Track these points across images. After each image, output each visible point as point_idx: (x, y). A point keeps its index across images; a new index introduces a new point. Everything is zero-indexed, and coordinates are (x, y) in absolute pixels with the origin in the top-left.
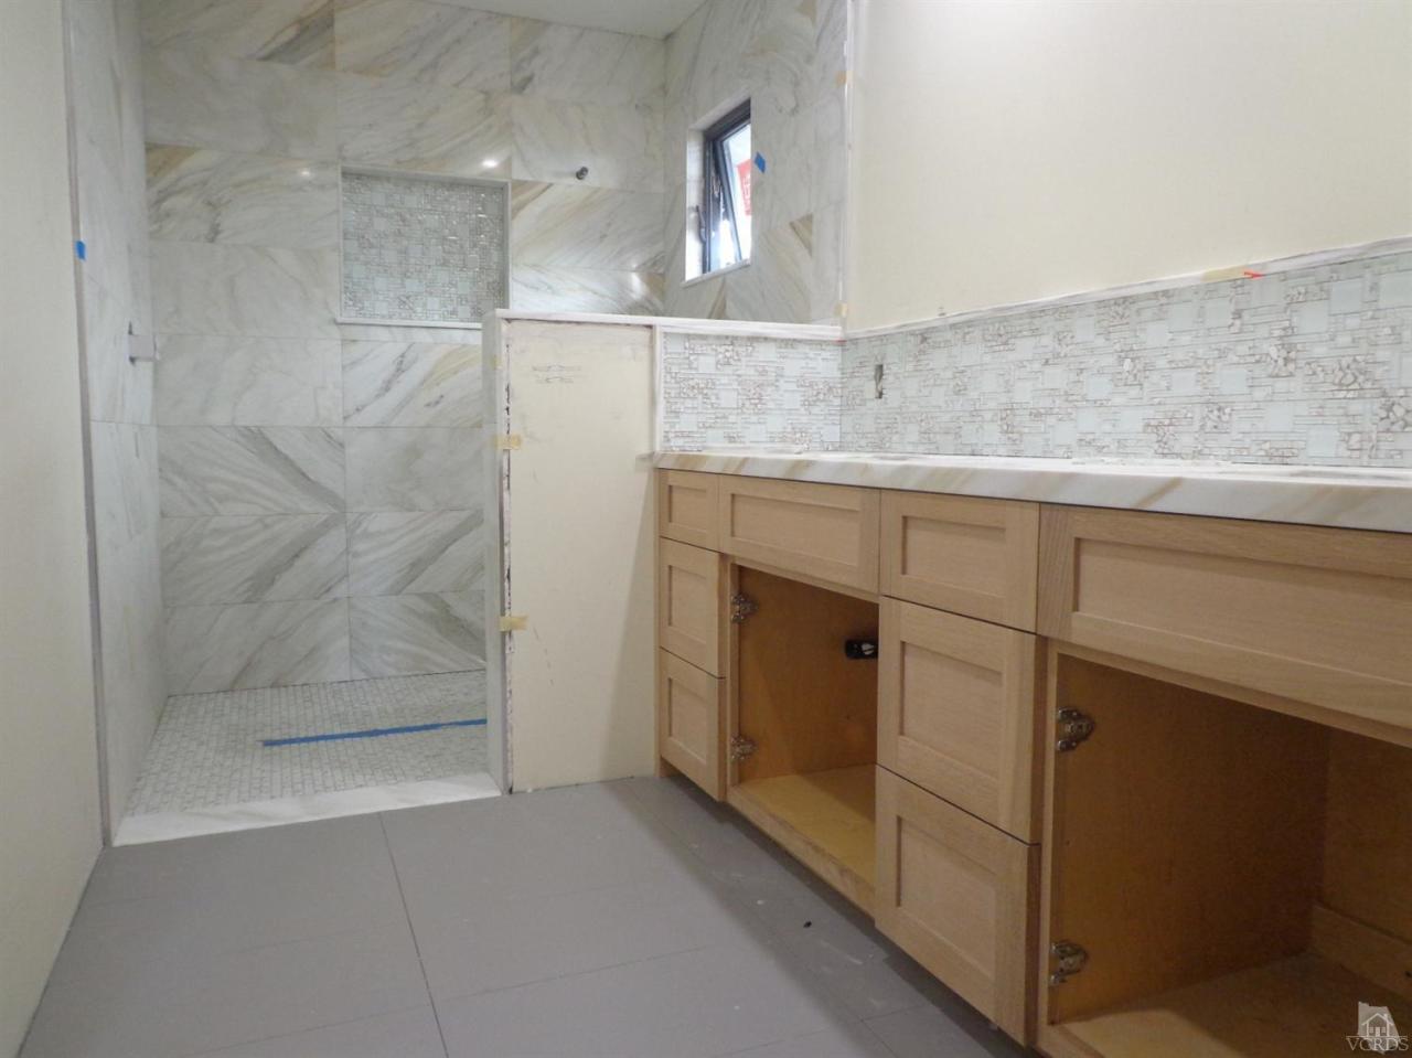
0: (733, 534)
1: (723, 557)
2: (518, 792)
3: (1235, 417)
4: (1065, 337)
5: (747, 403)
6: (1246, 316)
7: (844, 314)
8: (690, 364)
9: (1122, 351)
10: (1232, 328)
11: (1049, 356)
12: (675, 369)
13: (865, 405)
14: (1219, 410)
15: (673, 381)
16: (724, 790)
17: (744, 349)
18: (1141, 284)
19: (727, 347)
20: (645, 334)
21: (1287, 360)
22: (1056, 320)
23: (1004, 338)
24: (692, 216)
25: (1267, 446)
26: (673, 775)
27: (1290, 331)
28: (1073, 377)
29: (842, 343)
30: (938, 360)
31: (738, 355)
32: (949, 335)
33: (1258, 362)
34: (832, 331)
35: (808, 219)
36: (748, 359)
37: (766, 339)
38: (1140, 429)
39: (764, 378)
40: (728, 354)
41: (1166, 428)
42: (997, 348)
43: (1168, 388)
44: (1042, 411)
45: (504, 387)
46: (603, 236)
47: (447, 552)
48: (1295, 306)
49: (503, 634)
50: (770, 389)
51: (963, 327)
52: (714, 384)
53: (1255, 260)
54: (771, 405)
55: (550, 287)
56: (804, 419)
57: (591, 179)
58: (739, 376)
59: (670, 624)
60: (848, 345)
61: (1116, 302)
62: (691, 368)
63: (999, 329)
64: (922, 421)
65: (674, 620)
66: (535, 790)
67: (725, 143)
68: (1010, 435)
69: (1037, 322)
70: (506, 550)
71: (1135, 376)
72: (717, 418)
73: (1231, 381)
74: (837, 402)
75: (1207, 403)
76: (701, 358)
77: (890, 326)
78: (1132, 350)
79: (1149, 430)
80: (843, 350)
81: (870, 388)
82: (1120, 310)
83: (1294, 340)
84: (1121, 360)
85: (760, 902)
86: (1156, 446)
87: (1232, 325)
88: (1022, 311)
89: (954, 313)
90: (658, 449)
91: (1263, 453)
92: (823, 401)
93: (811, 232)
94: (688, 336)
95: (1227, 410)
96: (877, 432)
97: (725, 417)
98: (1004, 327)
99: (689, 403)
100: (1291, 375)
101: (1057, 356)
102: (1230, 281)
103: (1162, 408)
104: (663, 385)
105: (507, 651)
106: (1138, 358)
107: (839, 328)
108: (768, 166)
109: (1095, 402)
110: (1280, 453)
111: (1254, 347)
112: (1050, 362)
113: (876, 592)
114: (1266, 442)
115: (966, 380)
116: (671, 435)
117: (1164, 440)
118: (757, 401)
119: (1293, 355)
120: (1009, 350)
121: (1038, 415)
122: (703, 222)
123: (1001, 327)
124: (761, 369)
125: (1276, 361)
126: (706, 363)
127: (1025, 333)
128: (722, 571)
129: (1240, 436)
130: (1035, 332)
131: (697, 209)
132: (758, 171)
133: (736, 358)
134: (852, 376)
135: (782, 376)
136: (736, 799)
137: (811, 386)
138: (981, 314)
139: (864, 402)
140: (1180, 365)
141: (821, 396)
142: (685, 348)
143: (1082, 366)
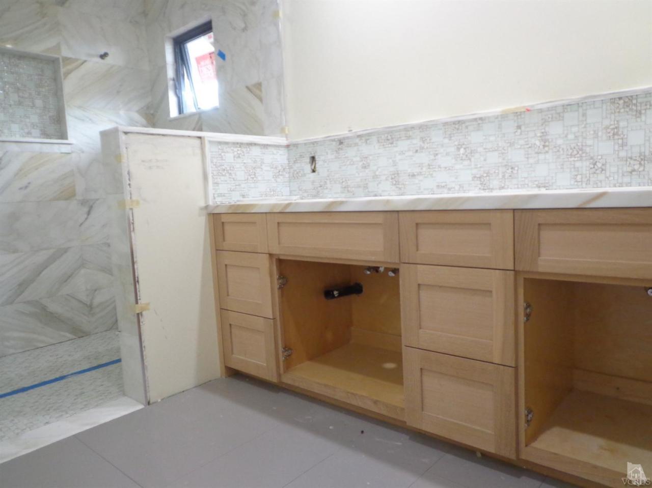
0: (279, 243)
1: (271, 255)
2: (153, 403)
3: (519, 171)
4: (426, 140)
5: (249, 177)
6: (523, 128)
7: (287, 132)
8: (222, 157)
9: (459, 145)
10: (516, 133)
11: (418, 149)
12: (215, 161)
13: (305, 176)
14: (512, 168)
15: (214, 167)
16: (279, 375)
17: (246, 149)
18: (469, 115)
19: (238, 148)
20: (198, 141)
21: (544, 146)
22: (420, 132)
23: (390, 141)
24: (171, 83)
25: (536, 183)
26: (235, 374)
27: (544, 134)
28: (432, 157)
29: (288, 146)
30: (351, 153)
31: (243, 152)
32: (357, 140)
33: (530, 147)
34: (283, 141)
35: (259, 85)
36: (248, 154)
37: (255, 144)
38: (471, 179)
39: (255, 164)
40: (239, 152)
41: (485, 178)
42: (387, 146)
43: (485, 160)
44: (416, 174)
45: (126, 173)
46: (118, 92)
47: (41, 275)
48: (546, 123)
49: (138, 314)
50: (258, 170)
51: (365, 137)
52: (233, 168)
53: (527, 104)
54: (260, 178)
55: (90, 120)
56: (275, 185)
57: (108, 60)
58: (245, 163)
59: (228, 295)
60: (291, 147)
61: (454, 123)
62: (222, 160)
63: (387, 137)
64: (343, 182)
65: (230, 293)
66: (162, 400)
67: (185, 45)
68: (398, 186)
69: (411, 133)
70: (136, 267)
71: (467, 156)
72: (237, 185)
73: (516, 156)
74: (287, 175)
75: (506, 166)
76: (226, 154)
77: (319, 136)
78: (464, 144)
79: (476, 179)
80: (288, 150)
81: (308, 168)
82: (457, 126)
83: (547, 137)
84: (458, 149)
85: (331, 427)
86: (480, 186)
87: (516, 132)
88: (401, 128)
89: (357, 129)
90: (211, 203)
91: (535, 186)
92: (281, 175)
93: (261, 91)
94: (220, 143)
95: (516, 168)
96: (314, 189)
97: (239, 185)
98: (391, 136)
99: (222, 178)
100: (547, 152)
101: (423, 148)
102: (514, 113)
103: (482, 169)
104: (210, 169)
105: (141, 324)
106: (468, 148)
107: (285, 139)
108: (228, 57)
109: (446, 168)
110: (543, 185)
111: (528, 141)
112: (419, 151)
113: (398, 262)
114: (536, 181)
115: (369, 161)
116: (216, 196)
117: (484, 183)
118: (253, 176)
119: (547, 144)
120: (394, 146)
121: (413, 175)
122: (177, 85)
123: (389, 136)
124: (254, 160)
125: (539, 147)
126: (229, 157)
127: (403, 138)
128: (271, 264)
129: (523, 179)
130: (409, 138)
131: (174, 80)
132: (220, 60)
133: (243, 154)
134: (295, 162)
135: (263, 163)
136: (288, 379)
137: (276, 168)
138: (376, 130)
139: (304, 175)
140: (491, 150)
141: (281, 173)
142: (219, 149)
143: (437, 152)
